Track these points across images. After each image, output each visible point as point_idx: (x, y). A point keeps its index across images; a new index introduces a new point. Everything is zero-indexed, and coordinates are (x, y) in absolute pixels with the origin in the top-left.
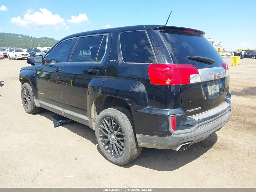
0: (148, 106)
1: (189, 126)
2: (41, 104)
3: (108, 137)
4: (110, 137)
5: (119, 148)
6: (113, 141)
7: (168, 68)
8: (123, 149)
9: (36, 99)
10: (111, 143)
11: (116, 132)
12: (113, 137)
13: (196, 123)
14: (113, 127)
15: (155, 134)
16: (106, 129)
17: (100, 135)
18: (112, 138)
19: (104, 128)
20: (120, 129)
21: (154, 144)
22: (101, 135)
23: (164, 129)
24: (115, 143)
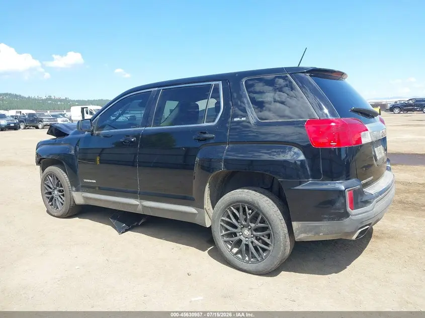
0: (310, 179)
1: (366, 202)
2: (86, 198)
3: (238, 234)
4: (241, 233)
5: (260, 247)
6: (247, 239)
7: (333, 124)
8: (270, 248)
9: (77, 190)
10: (244, 242)
11: (253, 225)
12: (246, 232)
13: (374, 198)
14: (249, 217)
15: (325, 218)
16: (234, 221)
17: (222, 232)
18: (246, 234)
19: (229, 220)
20: (262, 218)
21: (322, 234)
22: (224, 233)
23: (339, 209)
24: (252, 242)
